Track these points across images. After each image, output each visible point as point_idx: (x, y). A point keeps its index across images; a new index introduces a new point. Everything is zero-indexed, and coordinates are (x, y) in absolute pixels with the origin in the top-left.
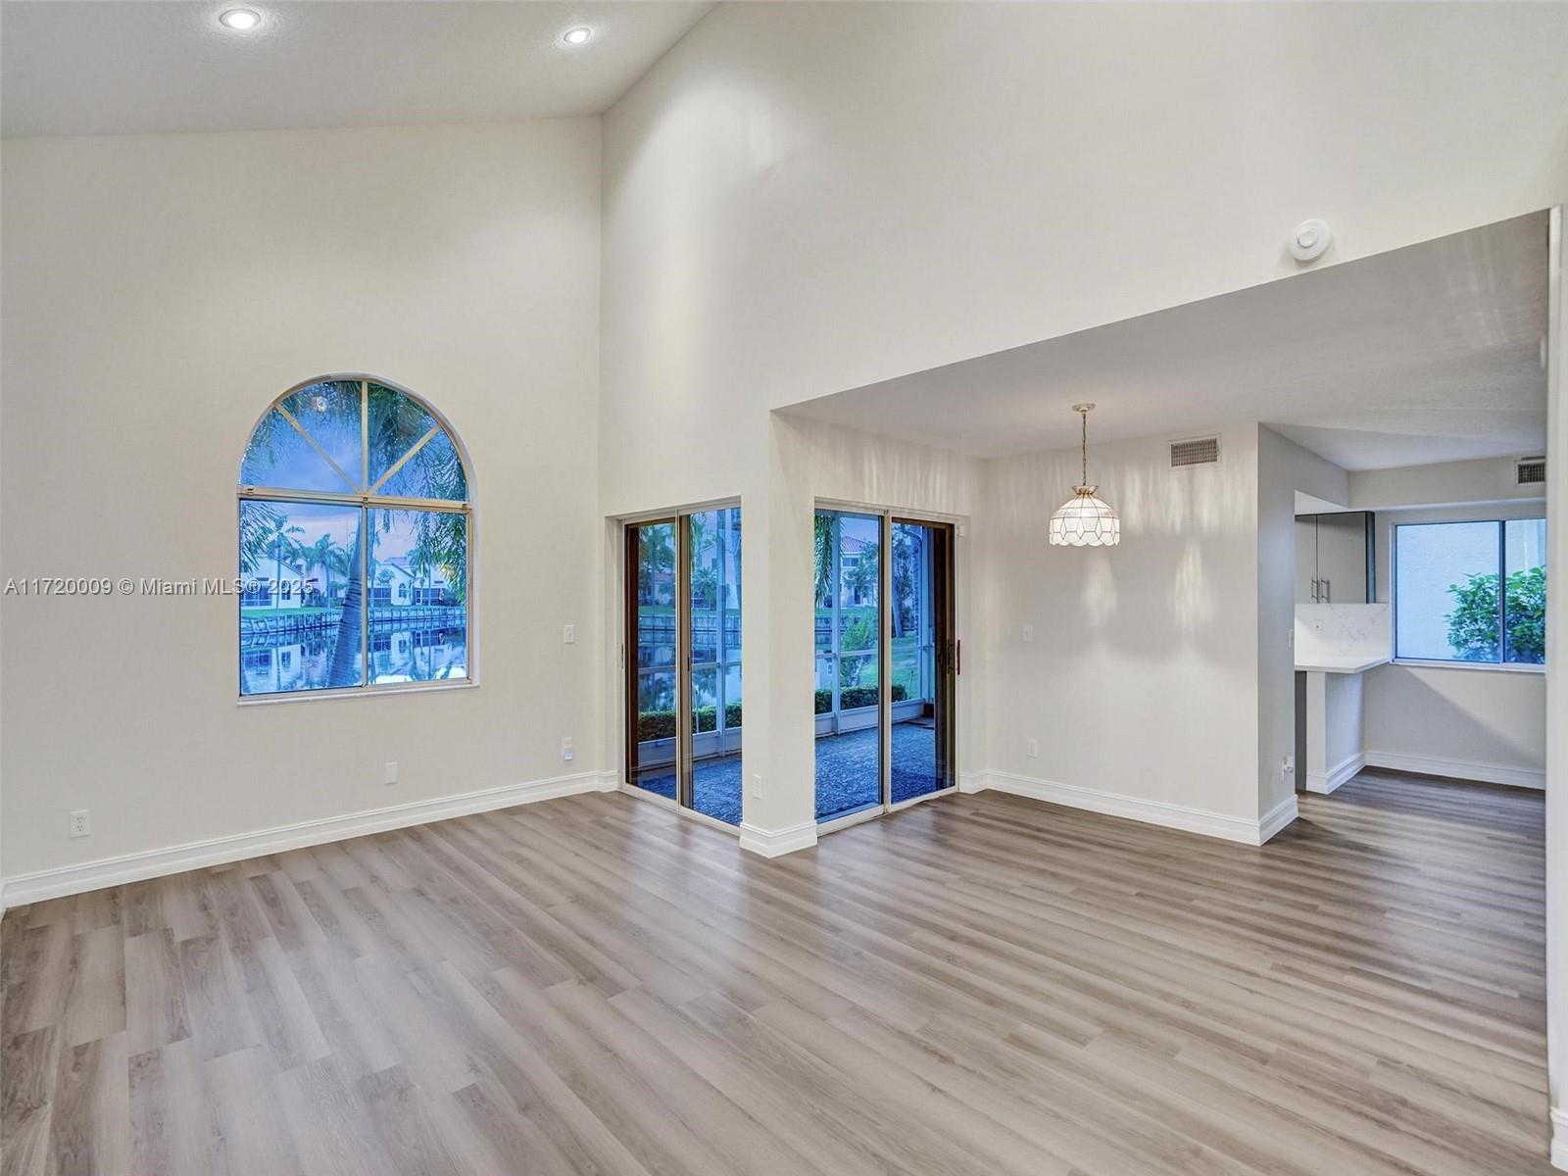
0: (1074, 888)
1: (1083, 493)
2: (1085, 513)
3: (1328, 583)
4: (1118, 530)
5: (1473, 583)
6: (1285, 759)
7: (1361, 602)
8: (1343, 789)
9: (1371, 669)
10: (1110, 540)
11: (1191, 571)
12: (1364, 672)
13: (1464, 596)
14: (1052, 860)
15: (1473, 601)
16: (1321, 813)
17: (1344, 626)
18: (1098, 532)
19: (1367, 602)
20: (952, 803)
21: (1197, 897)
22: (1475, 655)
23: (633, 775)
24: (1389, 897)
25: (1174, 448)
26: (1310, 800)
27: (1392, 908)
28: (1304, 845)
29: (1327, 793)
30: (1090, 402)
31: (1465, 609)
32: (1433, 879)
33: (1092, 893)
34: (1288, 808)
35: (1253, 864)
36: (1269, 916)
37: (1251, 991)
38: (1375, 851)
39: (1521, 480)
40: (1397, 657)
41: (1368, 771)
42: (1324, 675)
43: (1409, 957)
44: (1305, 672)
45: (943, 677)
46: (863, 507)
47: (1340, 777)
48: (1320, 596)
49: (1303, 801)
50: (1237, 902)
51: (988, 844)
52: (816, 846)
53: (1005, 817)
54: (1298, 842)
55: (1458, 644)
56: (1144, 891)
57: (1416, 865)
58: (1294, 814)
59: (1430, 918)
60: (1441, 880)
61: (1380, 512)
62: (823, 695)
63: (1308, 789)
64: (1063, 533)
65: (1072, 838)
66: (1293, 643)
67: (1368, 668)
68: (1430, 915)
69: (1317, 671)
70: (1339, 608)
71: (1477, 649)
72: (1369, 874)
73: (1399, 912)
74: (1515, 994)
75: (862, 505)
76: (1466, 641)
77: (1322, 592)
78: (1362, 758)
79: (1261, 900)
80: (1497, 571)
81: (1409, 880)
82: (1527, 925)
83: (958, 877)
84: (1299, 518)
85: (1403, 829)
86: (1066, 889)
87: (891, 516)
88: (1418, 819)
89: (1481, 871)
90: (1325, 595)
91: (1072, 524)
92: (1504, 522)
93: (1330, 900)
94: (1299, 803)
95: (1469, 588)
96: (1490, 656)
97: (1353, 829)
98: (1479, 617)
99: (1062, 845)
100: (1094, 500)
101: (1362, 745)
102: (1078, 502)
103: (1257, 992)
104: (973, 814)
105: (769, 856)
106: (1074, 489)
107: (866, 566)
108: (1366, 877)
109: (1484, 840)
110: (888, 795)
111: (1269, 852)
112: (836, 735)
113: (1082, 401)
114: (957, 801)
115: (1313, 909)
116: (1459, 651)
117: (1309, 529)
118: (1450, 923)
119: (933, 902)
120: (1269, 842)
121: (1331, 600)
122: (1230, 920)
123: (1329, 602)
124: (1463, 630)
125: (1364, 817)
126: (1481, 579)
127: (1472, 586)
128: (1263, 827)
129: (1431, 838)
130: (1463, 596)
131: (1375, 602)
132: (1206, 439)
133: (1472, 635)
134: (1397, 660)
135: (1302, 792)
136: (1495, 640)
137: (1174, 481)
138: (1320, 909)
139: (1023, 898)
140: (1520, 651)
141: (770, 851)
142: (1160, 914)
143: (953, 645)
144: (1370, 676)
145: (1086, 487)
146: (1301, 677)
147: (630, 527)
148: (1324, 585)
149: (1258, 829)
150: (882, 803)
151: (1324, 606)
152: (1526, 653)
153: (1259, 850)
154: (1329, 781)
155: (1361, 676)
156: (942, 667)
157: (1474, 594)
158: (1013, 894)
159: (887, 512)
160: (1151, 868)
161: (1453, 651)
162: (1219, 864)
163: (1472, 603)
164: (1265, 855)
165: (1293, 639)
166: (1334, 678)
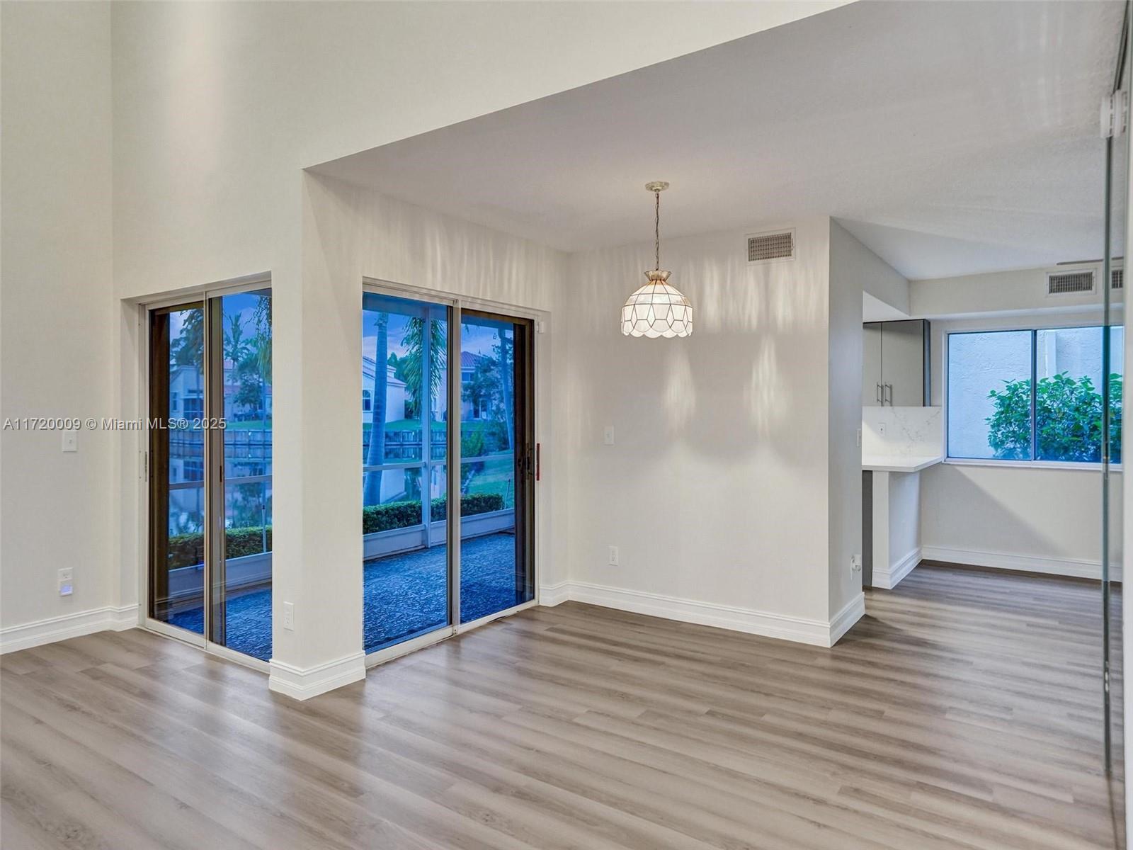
0: (642, 710)
1: (656, 279)
2: (657, 300)
3: (891, 387)
4: (691, 320)
5: (1009, 388)
6: (853, 557)
7: (917, 405)
8: (904, 583)
9: (926, 468)
10: (683, 331)
11: (766, 369)
12: (921, 471)
13: (1001, 399)
14: (625, 678)
15: (1009, 405)
16: (887, 608)
17: (904, 429)
18: (670, 320)
19: (924, 405)
20: (532, 619)
21: (768, 711)
22: (1009, 455)
23: (159, 606)
24: (951, 696)
25: (751, 242)
26: (876, 596)
27: (951, 708)
28: (869, 644)
29: (890, 588)
30: (664, 180)
31: (1002, 413)
32: (986, 672)
33: (661, 716)
34: (855, 607)
35: (823, 668)
36: (836, 726)
37: (819, 825)
38: (934, 646)
39: (1051, 291)
40: (948, 457)
41: (924, 564)
42: (888, 473)
43: (971, 764)
44: (871, 471)
45: (523, 482)
46: (426, 294)
47: (902, 571)
48: (884, 400)
49: (868, 597)
50: (805, 713)
51: (557, 663)
52: (363, 680)
53: (584, 632)
54: (865, 640)
55: (996, 445)
56: (716, 708)
57: (970, 659)
58: (861, 611)
59: (986, 715)
60: (992, 673)
61: (935, 321)
62: (414, 508)
63: (873, 586)
64: (634, 320)
65: (649, 651)
66: (860, 442)
67: (926, 467)
68: (986, 712)
69: (881, 470)
70: (899, 410)
71: (1011, 449)
72: (931, 671)
73: (960, 712)
74: (1069, 799)
75: (425, 291)
76: (1002, 442)
77: (885, 395)
78: (919, 552)
79: (830, 709)
80: (1029, 377)
81: (966, 675)
82: (1071, 716)
83: (519, 707)
84: (868, 325)
85: (957, 621)
86: (633, 713)
87: (460, 307)
88: (969, 610)
89: (1026, 660)
90: (888, 399)
91: (643, 311)
92: (1035, 331)
93: (895, 703)
94: (865, 599)
95: (1006, 393)
96: (1021, 456)
97: (912, 624)
98: (1012, 420)
99: (636, 660)
100: (667, 287)
101: (919, 541)
102: (650, 288)
103: (825, 826)
104: (550, 630)
105: (301, 697)
106: (646, 274)
107: (482, 380)
108: (927, 675)
109: (1024, 627)
110: (457, 614)
111: (839, 654)
112: (426, 548)
113: (655, 179)
114: (536, 615)
115: (879, 715)
116: (997, 450)
117: (875, 336)
118: (1003, 719)
119: (483, 742)
120: (840, 642)
121: (894, 403)
122: (800, 736)
123: (891, 405)
124: (1000, 433)
125: (922, 611)
126: (1015, 385)
127: (1008, 392)
128: (833, 628)
129: (982, 629)
130: (1001, 401)
131: (930, 405)
132: (781, 233)
133: (1007, 437)
134: (950, 461)
135: (868, 588)
136: (1027, 440)
137: (750, 275)
138: (885, 714)
139: (587, 728)
140: (1046, 450)
141: (301, 692)
142: (730, 735)
143: (532, 449)
144: (927, 473)
145: (659, 273)
146: (867, 475)
147: (157, 313)
148: (887, 390)
149: (829, 630)
150: (451, 623)
151: (887, 408)
152: (1051, 451)
153: (830, 652)
154: (892, 576)
155: (918, 476)
156: (523, 472)
157: (1010, 398)
158: (578, 725)
159: (456, 301)
160: (724, 681)
161: (992, 451)
162: (791, 671)
163: (1008, 406)
164: (835, 658)
165: (860, 437)
166: (897, 476)
